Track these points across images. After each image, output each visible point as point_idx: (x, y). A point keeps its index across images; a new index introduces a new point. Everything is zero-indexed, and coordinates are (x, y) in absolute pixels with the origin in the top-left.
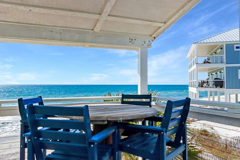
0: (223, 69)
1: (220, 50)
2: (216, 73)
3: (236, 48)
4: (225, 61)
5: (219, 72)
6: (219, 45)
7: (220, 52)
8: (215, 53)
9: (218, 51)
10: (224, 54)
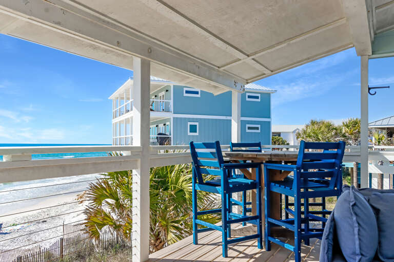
0: (168, 120)
1: (163, 93)
2: (157, 126)
3: (186, 93)
4: (172, 109)
5: (163, 124)
6: (162, 85)
7: (163, 96)
8: (156, 96)
9: (161, 94)
10: (170, 99)
